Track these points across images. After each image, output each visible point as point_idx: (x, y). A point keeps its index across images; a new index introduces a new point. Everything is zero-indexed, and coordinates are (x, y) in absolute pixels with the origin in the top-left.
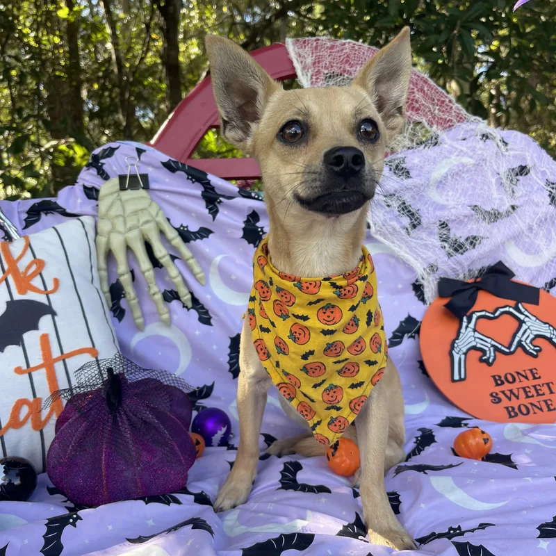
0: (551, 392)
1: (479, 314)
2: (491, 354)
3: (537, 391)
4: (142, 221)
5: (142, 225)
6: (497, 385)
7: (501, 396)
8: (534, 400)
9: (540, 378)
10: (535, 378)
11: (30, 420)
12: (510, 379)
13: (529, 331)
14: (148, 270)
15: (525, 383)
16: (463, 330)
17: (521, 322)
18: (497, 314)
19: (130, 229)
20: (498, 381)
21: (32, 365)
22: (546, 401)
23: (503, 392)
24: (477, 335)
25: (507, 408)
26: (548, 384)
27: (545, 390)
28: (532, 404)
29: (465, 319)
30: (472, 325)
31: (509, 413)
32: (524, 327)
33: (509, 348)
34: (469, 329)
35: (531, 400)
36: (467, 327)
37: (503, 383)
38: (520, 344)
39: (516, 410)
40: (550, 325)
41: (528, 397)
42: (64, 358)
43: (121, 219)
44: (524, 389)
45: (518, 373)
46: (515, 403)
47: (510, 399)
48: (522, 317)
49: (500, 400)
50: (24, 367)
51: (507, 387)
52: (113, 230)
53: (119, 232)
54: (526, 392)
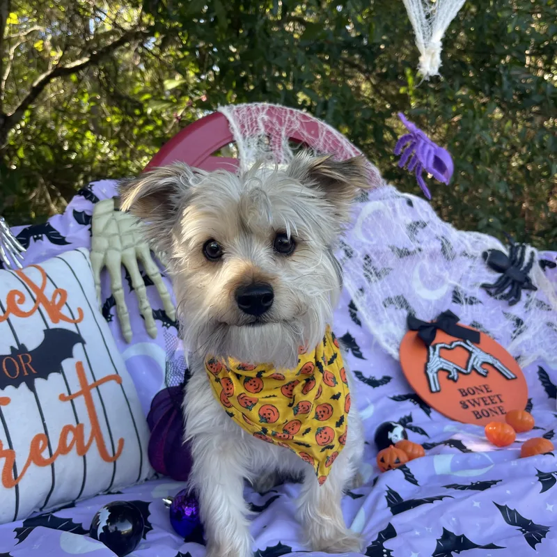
0: (501, 401)
1: (440, 345)
2: (454, 374)
3: (491, 400)
4: (137, 240)
5: (137, 244)
6: (463, 396)
7: (467, 403)
8: (491, 406)
9: (491, 391)
10: (488, 391)
11: (75, 446)
12: (472, 392)
13: (477, 360)
14: (142, 286)
15: (483, 395)
16: (431, 356)
17: (470, 353)
18: (453, 346)
19: (126, 248)
20: (464, 393)
21: (72, 393)
22: (499, 408)
23: (469, 401)
24: (442, 360)
25: (474, 412)
26: (498, 396)
27: (496, 399)
28: (490, 410)
29: (431, 348)
30: (437, 352)
31: (476, 415)
32: (473, 356)
33: (466, 369)
34: (435, 356)
35: (488, 406)
36: (434, 354)
37: (467, 395)
38: (473, 368)
39: (480, 413)
40: (491, 355)
41: (486, 404)
42: (97, 385)
43: (117, 237)
44: (482, 399)
45: (476, 388)
46: (478, 409)
47: (474, 405)
48: (470, 349)
49: (467, 407)
50: (67, 395)
51: (470, 397)
52: (111, 247)
53: (117, 250)
54: (484, 401)
